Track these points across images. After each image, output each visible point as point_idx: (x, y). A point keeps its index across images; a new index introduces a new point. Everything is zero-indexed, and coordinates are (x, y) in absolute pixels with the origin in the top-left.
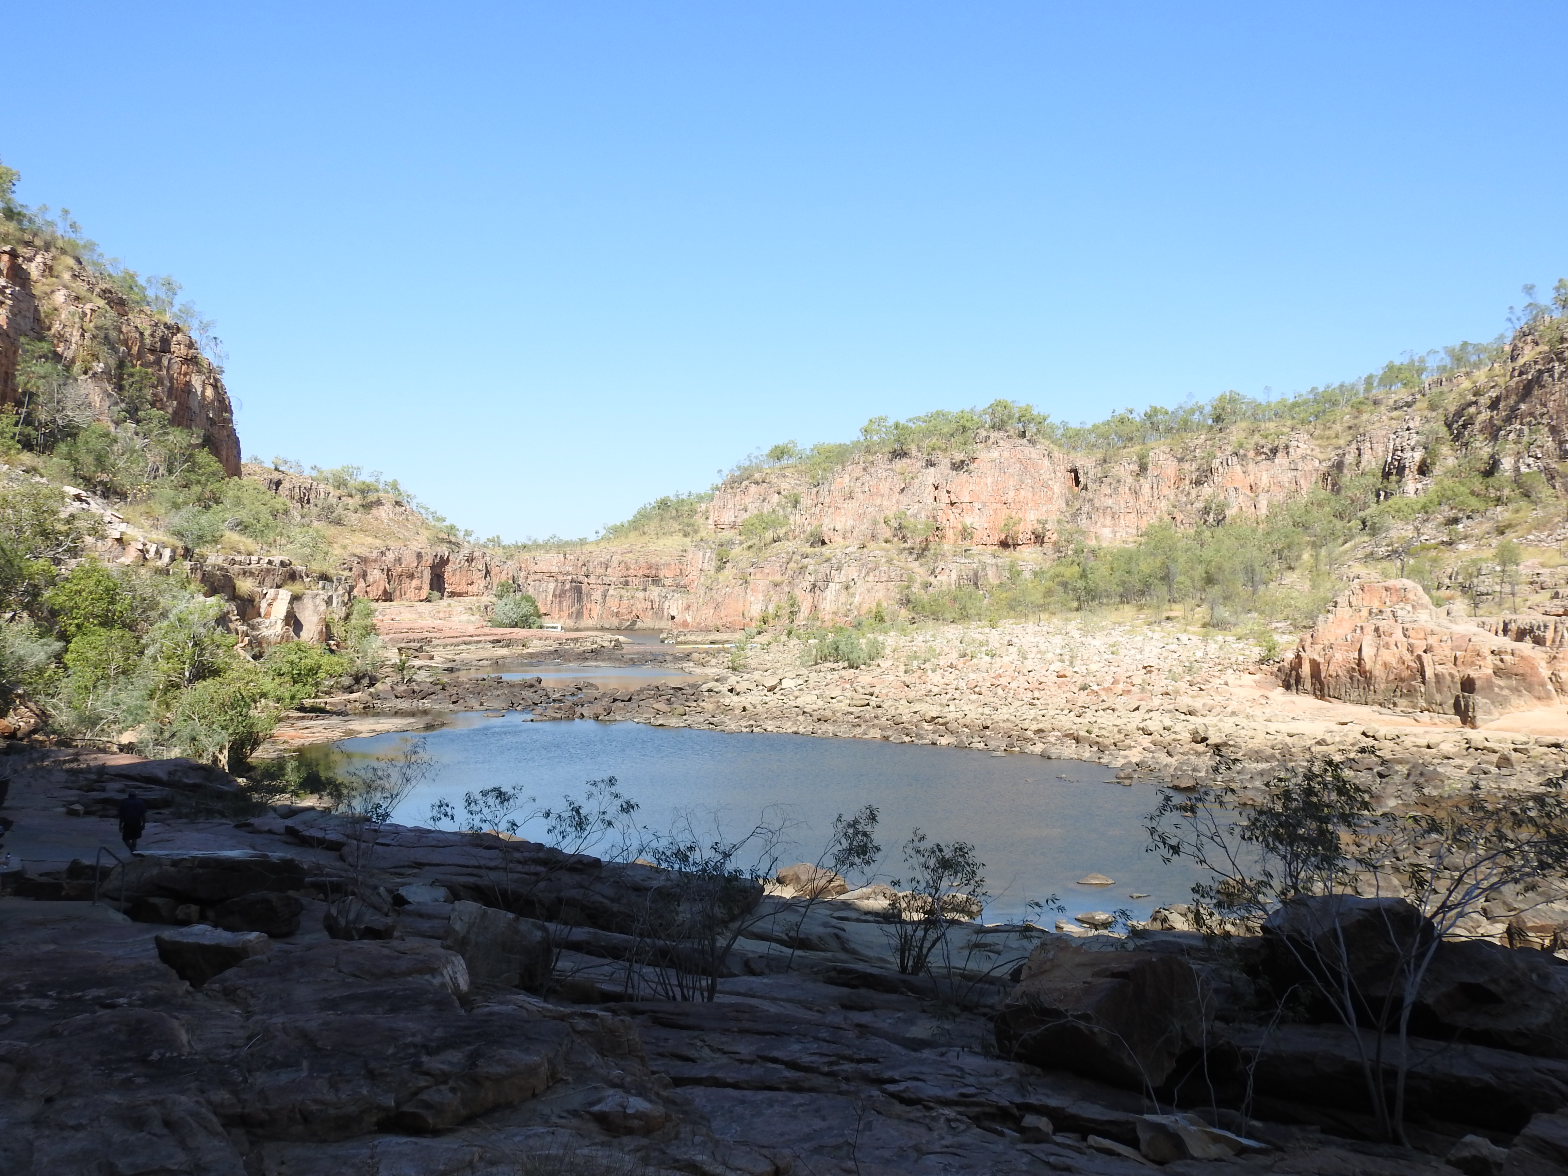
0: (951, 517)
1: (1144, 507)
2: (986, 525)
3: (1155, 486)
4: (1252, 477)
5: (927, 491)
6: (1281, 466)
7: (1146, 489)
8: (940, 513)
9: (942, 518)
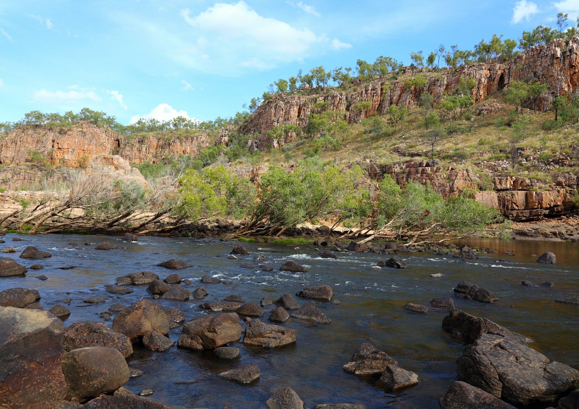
0: (59, 154)
1: (142, 157)
2: (74, 159)
3: (148, 148)
4: (184, 148)
5: (49, 142)
6: (194, 144)
7: (144, 149)
8: (54, 152)
9: (54, 154)
